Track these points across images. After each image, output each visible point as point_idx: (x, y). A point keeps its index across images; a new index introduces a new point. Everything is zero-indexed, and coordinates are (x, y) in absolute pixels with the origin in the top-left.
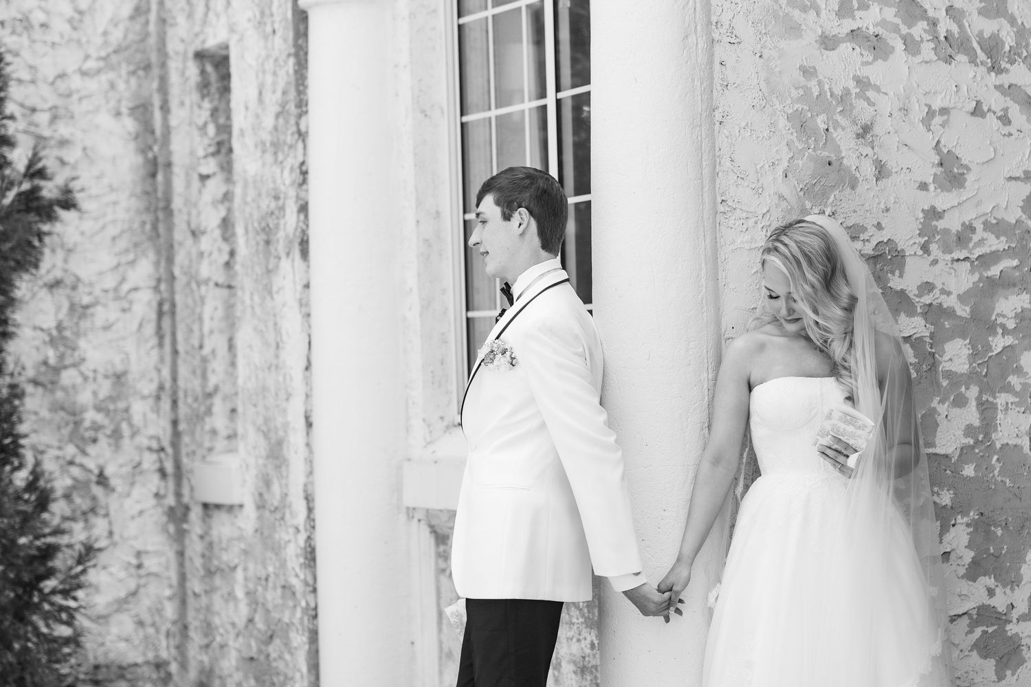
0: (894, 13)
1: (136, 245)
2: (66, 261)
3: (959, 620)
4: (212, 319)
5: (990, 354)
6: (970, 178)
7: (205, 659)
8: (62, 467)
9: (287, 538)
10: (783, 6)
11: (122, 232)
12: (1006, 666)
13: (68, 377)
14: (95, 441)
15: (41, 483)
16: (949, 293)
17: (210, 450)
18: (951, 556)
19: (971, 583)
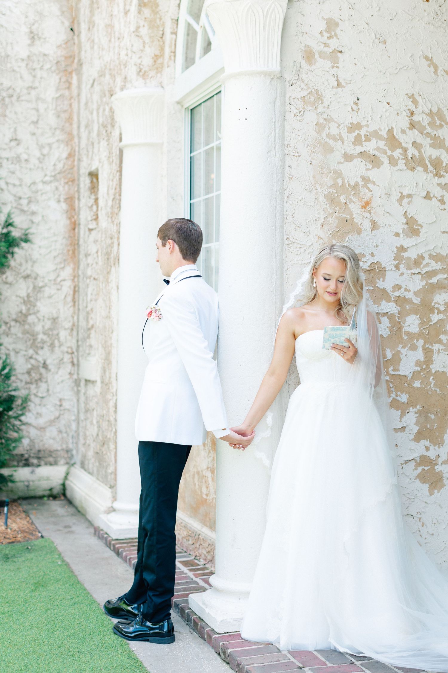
0: (384, 144)
1: (64, 260)
2: (32, 266)
3: (410, 463)
4: (92, 294)
5: (430, 323)
6: (422, 231)
7: (84, 450)
8: (27, 359)
9: (110, 398)
10: (324, 138)
11: (59, 254)
12: (435, 488)
13: (31, 319)
14: (42, 348)
16: (409, 291)
17: (89, 354)
18: (406, 429)
19: (417, 443)
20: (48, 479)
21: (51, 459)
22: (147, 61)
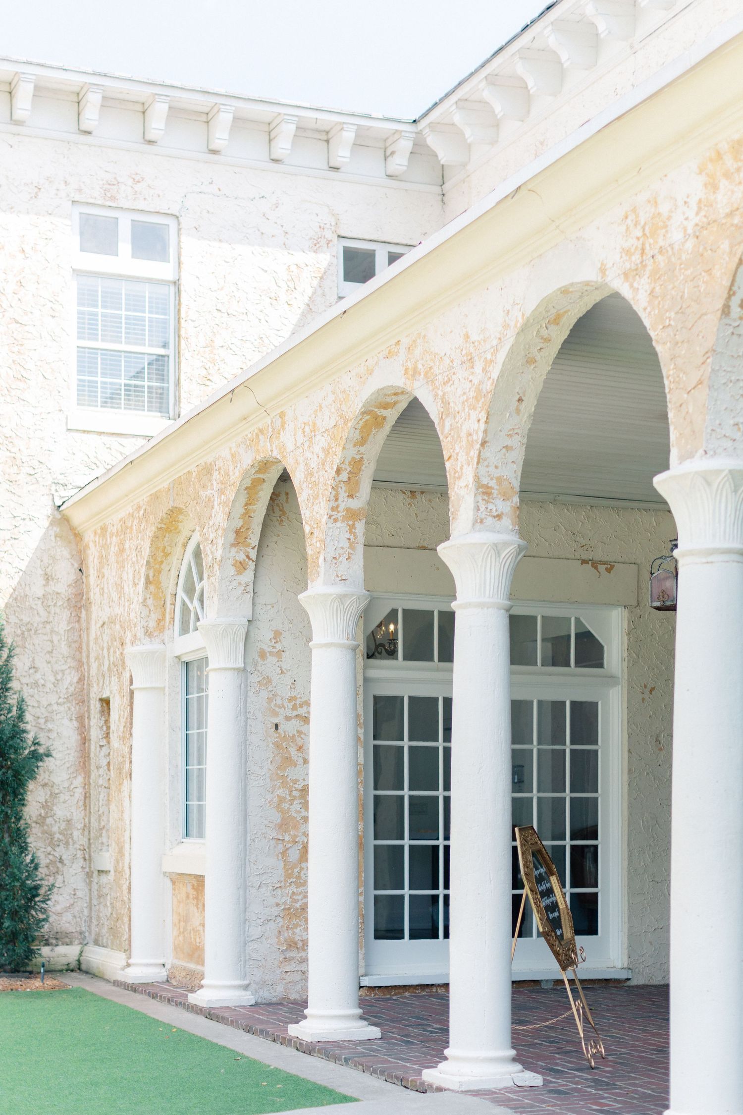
1: (77, 771)
4: (103, 800)
7: (97, 930)
9: (123, 883)
11: (71, 765)
13: (49, 821)
14: (58, 846)
15: (36, 861)
17: (101, 850)
20: (65, 956)
21: (67, 940)
22: (152, 624)
